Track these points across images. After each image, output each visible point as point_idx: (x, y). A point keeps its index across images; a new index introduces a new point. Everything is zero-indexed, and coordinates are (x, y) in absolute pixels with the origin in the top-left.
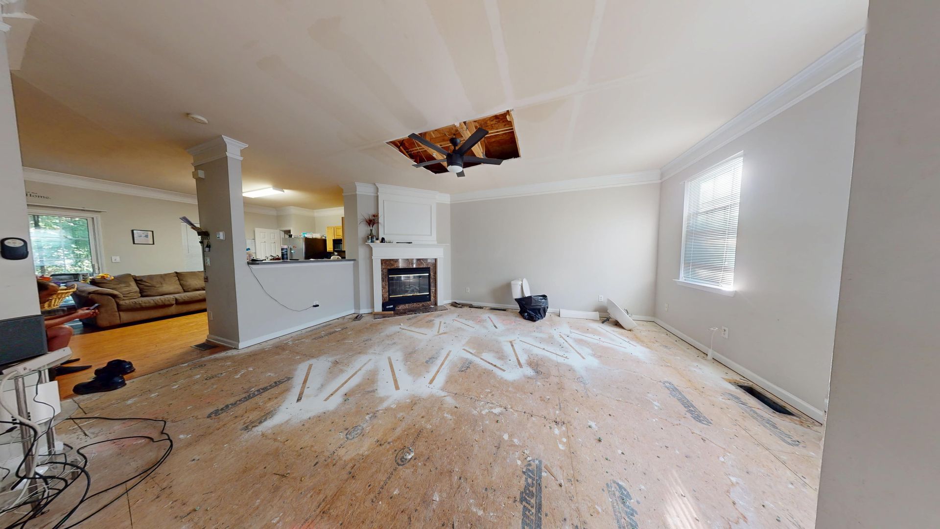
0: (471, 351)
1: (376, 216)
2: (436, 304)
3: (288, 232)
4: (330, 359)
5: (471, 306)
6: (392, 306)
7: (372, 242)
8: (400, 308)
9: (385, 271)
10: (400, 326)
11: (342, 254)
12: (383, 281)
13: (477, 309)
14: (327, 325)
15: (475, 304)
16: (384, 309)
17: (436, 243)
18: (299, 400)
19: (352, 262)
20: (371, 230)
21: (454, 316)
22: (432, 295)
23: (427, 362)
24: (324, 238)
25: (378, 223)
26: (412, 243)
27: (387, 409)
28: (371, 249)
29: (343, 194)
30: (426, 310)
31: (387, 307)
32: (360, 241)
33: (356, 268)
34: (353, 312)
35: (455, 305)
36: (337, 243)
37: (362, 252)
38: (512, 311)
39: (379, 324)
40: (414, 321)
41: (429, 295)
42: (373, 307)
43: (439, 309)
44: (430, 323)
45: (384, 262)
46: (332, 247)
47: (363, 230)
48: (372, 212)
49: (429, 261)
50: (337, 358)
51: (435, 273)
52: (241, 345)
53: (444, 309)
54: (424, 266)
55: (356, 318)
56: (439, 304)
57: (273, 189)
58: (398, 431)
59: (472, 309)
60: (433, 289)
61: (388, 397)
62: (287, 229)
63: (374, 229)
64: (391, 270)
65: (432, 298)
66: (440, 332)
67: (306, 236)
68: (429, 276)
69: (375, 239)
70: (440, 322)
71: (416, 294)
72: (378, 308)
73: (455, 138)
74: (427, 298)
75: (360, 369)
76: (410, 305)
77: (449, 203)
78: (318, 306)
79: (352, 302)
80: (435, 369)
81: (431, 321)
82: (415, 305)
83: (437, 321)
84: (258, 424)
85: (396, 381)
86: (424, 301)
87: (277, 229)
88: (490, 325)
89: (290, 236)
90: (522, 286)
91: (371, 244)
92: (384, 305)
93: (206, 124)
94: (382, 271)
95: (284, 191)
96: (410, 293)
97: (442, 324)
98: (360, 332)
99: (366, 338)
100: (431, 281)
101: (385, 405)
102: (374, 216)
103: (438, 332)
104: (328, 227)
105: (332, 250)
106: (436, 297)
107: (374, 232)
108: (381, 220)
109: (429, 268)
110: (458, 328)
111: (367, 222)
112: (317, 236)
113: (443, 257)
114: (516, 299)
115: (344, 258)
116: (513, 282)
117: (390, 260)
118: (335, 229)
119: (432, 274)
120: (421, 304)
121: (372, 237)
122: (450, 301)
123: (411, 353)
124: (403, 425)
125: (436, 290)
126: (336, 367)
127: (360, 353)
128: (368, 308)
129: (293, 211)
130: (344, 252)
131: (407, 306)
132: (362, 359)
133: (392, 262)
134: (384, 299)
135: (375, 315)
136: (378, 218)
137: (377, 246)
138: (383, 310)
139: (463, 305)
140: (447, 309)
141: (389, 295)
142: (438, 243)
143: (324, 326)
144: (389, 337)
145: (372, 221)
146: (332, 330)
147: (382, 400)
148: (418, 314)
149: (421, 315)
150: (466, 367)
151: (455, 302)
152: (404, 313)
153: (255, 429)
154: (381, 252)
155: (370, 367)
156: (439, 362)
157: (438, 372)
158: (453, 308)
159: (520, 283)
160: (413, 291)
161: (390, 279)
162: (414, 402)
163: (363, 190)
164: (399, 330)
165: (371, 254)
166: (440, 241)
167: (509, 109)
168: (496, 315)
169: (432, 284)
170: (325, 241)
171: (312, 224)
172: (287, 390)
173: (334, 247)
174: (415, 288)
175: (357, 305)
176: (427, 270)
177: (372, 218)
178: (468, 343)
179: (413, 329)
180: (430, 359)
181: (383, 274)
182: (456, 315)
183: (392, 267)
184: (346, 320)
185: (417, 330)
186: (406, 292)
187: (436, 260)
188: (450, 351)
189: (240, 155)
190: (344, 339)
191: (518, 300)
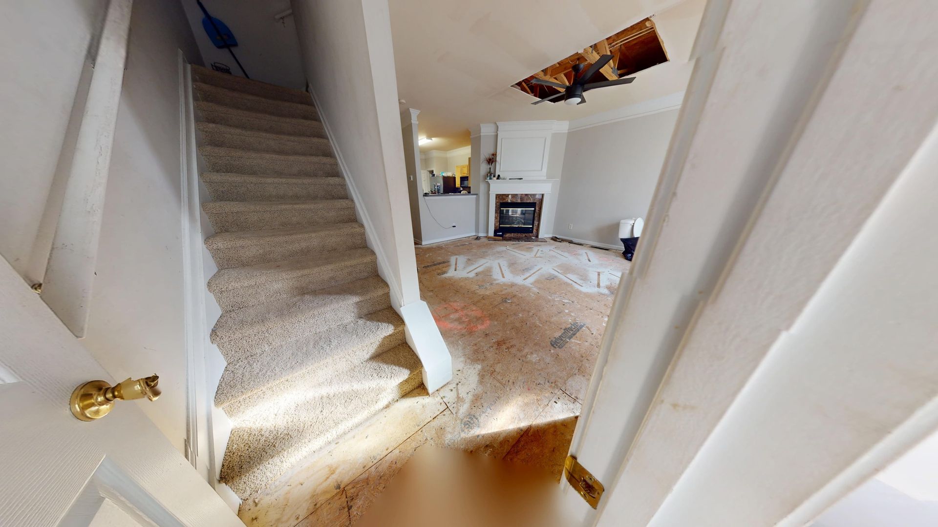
0: (559, 271)
1: (494, 155)
2: (537, 236)
3: (432, 172)
4: (466, 257)
5: (571, 242)
6: (501, 233)
7: (490, 179)
8: (507, 236)
9: (498, 204)
10: (506, 248)
11: (468, 189)
12: (496, 213)
13: (576, 245)
14: (460, 240)
15: (575, 240)
16: (495, 234)
17: (545, 178)
18: (455, 270)
19: (475, 196)
20: (490, 168)
21: (552, 248)
22: (535, 228)
23: (523, 270)
24: (454, 176)
25: (496, 161)
26: (522, 179)
27: (497, 284)
28: (489, 185)
29: (471, 137)
30: (528, 239)
31: (498, 234)
32: (481, 178)
33: (478, 201)
34: (474, 234)
35: (555, 239)
36: (464, 179)
37: (482, 187)
38: (616, 251)
39: (491, 244)
40: (516, 246)
41: (532, 228)
42: (487, 232)
43: (539, 240)
44: (529, 249)
45: (498, 196)
46: (460, 184)
47: (484, 168)
48: (492, 151)
49: (537, 196)
50: (470, 257)
51: (541, 208)
52: (423, 243)
53: (543, 241)
54: (532, 201)
55: (477, 238)
56: (540, 236)
57: (427, 139)
58: (503, 293)
59: (571, 244)
60: (536, 223)
61: (498, 280)
62: (431, 169)
63: (492, 167)
64: (503, 203)
65: (535, 231)
66: (537, 256)
67: (443, 174)
68: (535, 211)
69: (492, 177)
70: (538, 250)
71: (520, 226)
72: (491, 233)
73: (578, 64)
74: (529, 231)
75: (482, 265)
76: (515, 234)
77: (567, 131)
78: (455, 227)
79: (474, 228)
80: (528, 275)
81: (530, 248)
82: (519, 235)
83: (535, 249)
85: (503, 275)
86: (527, 233)
87: (425, 170)
88: (584, 259)
89: (434, 175)
90: (633, 226)
91: (489, 181)
92: (496, 232)
93: (405, 104)
94: (496, 204)
95: (432, 140)
96: (516, 225)
97: (540, 251)
98: (479, 247)
99: (484, 251)
100: (536, 215)
101: (497, 282)
102: (493, 155)
103: (535, 256)
104: (457, 166)
105: (460, 186)
106: (538, 230)
107: (492, 171)
108: (498, 159)
109: (536, 203)
110: (552, 256)
111: (487, 161)
112: (450, 174)
113: (550, 192)
114: (621, 239)
115: (469, 192)
116: (622, 221)
117: (503, 195)
118: (462, 167)
119: (537, 209)
120: (524, 235)
121: (491, 174)
122: (551, 236)
123: (512, 264)
124: (506, 291)
125: (539, 225)
126: (469, 262)
127: (481, 257)
128: (484, 233)
129: (435, 154)
130: (470, 187)
131: (512, 235)
132: (482, 261)
133: (504, 197)
134: (495, 227)
135: (489, 238)
136: (496, 157)
137: (494, 183)
138: (494, 236)
139: (563, 240)
140: (547, 242)
141: (500, 225)
142: (547, 178)
143: (459, 241)
144: (498, 252)
145: (491, 160)
146: (463, 243)
147: (495, 280)
148: (521, 242)
149: (523, 243)
150: (551, 278)
151: (556, 237)
152: (510, 239)
154: (497, 188)
155: (487, 265)
156: (532, 272)
157: (530, 276)
158: (552, 242)
159: (632, 222)
160: (518, 223)
161: (501, 212)
162: (512, 285)
163: (486, 130)
164: (506, 250)
165: (489, 190)
166: (550, 176)
167: (648, 16)
168: (594, 252)
169: (536, 219)
170: (455, 178)
171: (446, 164)
172: (449, 266)
173: (461, 184)
174: (521, 221)
175: (477, 230)
176: (532, 205)
177: (491, 157)
178: (559, 266)
179: (515, 250)
180: (526, 269)
181: (496, 207)
182: (554, 247)
183: (504, 201)
184: (470, 239)
185: (517, 251)
186: (513, 223)
187: (543, 195)
188: (542, 268)
189: (416, 120)
190: (471, 249)
191: (624, 240)
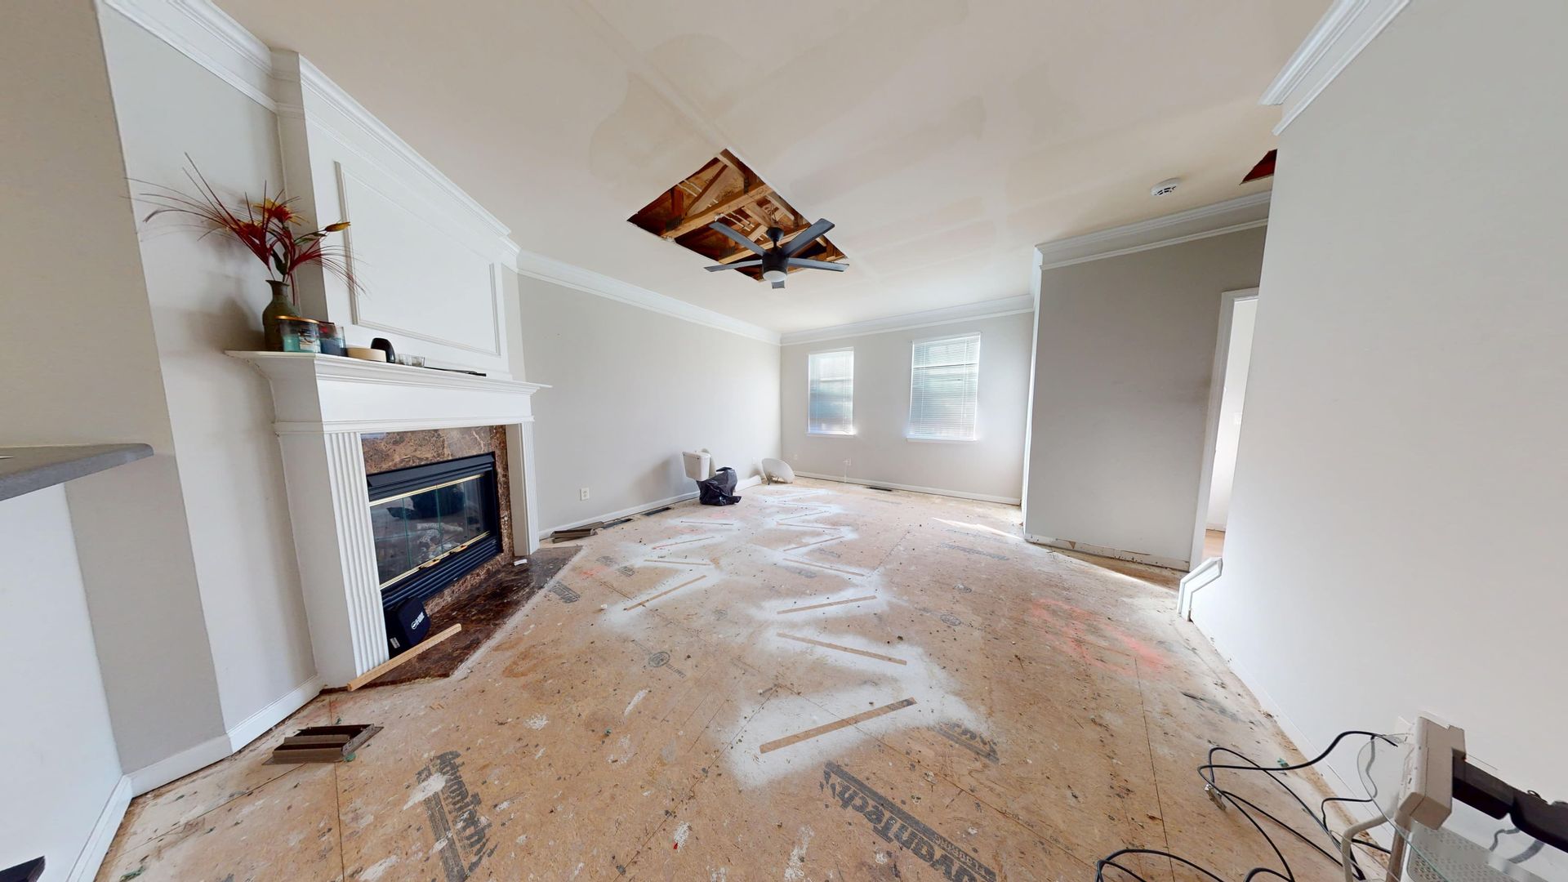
5: (603, 526)
17: (511, 378)
22: (505, 532)
31: (414, 626)
35: (569, 536)
38: (681, 505)
41: (496, 535)
60: (505, 516)
65: (506, 540)
66: (705, 563)
76: (456, 587)
84: (978, 739)
103: (703, 565)
108: (329, 248)
109: (494, 454)
113: (530, 419)
153: (986, 735)
158: (581, 542)
